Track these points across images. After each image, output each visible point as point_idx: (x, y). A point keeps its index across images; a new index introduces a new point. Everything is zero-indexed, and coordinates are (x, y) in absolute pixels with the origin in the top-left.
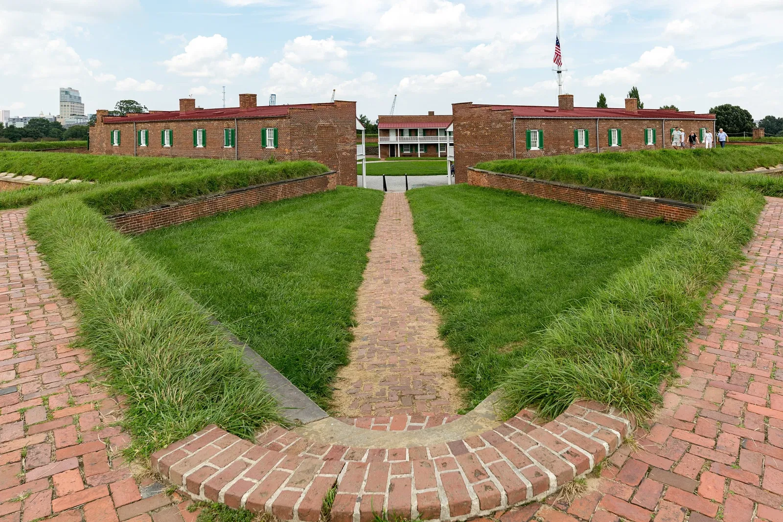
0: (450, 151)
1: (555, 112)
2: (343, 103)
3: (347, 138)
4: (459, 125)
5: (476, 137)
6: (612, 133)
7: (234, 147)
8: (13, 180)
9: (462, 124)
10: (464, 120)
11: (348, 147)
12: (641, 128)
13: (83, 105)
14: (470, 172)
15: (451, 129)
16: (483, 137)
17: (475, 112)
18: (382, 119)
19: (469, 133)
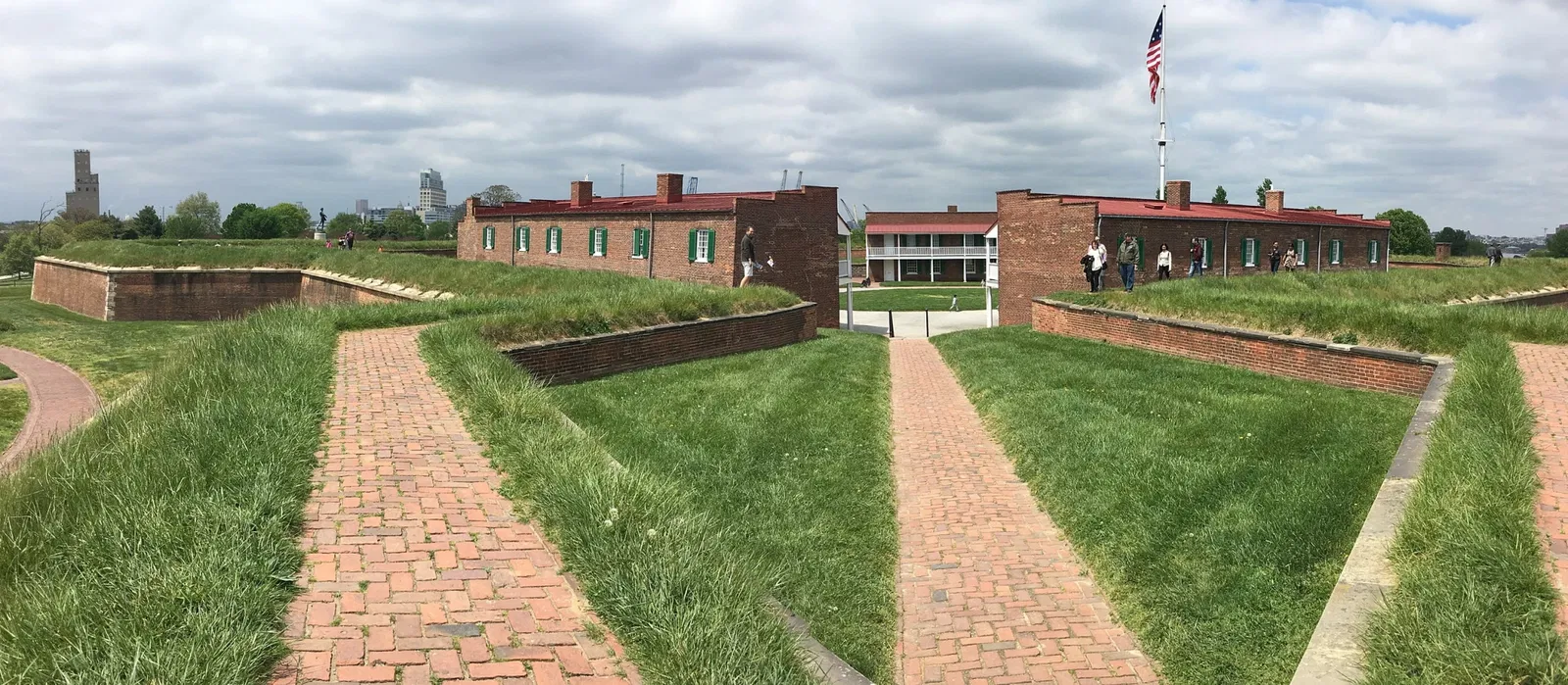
0: (992, 272)
1: (1161, 208)
2: (815, 190)
3: (823, 250)
4: (1007, 228)
5: (1035, 249)
6: (1248, 244)
7: (647, 258)
8: (379, 289)
9: (1013, 225)
10: (1017, 219)
11: (824, 265)
12: (1289, 238)
13: (445, 192)
14: (1037, 305)
15: (993, 234)
16: (1048, 247)
17: (1035, 206)
18: (873, 217)
19: (1023, 241)
